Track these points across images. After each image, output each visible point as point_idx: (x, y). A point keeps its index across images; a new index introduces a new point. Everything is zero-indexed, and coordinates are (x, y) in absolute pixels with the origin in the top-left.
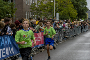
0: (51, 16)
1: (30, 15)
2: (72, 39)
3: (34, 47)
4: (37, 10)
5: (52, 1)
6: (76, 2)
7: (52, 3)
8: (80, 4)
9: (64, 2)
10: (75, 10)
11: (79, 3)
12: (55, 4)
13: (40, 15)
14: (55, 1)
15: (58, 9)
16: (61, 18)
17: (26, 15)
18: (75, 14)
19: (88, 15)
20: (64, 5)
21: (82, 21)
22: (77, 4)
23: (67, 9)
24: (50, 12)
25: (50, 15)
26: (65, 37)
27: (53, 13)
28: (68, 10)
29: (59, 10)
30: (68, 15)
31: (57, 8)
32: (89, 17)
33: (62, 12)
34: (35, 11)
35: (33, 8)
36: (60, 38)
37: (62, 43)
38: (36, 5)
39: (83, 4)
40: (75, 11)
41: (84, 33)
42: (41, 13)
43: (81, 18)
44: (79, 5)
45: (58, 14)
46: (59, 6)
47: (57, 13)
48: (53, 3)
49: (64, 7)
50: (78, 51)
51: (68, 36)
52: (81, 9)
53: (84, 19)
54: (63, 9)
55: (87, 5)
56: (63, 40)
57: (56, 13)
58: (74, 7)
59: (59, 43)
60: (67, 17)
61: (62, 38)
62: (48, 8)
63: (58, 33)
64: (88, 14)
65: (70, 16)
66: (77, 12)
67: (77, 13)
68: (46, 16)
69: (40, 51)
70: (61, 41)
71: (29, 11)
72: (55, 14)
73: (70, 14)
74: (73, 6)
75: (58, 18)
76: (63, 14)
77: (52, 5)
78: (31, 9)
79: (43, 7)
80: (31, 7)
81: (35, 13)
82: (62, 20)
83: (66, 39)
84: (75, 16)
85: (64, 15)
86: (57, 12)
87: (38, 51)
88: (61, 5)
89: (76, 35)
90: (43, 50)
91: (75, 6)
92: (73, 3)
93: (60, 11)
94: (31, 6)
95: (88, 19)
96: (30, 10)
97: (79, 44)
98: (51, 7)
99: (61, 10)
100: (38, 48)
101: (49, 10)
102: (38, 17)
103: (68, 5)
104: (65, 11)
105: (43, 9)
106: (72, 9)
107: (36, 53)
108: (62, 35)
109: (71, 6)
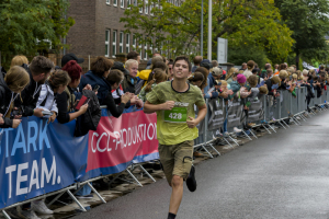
0: (199, 49)
1: (121, 44)
2: (274, 136)
3: (135, 162)
4: (149, 26)
7: (203, 3)
8: (304, 7)
10: (287, 29)
11: (302, 4)
12: (214, 5)
13: (158, 46)
15: (225, 25)
16: (234, 59)
17: (107, 43)
18: (288, 44)
20: (248, 9)
21: (312, 68)
22: (291, 6)
23: (255, 24)
24: (194, 34)
25: (195, 44)
26: (246, 128)
27: (206, 38)
28: (261, 29)
29: (229, 27)
30: (261, 47)
31: (220, 21)
33: (237, 37)
34: (140, 31)
35: (134, 19)
36: (231, 129)
37: (237, 148)
38: (142, 6)
39: (316, 7)
40: (285, 34)
41: (318, 114)
42: (163, 39)
43: (308, 59)
44: (302, 11)
45: (222, 44)
46: (229, 13)
47: (220, 40)
49: (246, 17)
50: (294, 180)
51: (257, 122)
52: (310, 26)
53: (317, 64)
54: (242, 26)
56: (239, 136)
57: (215, 39)
58: (284, 18)
59: (225, 148)
60: (255, 55)
61: (237, 130)
62: (186, 19)
63: (221, 112)
65: (267, 49)
66: (292, 36)
67: (293, 41)
68: (180, 48)
69: (156, 176)
70: (232, 142)
71: (119, 29)
72: (213, 44)
73: (267, 43)
74: (278, 14)
75: (222, 58)
76: (241, 43)
77: (202, 8)
78: (126, 23)
79: (168, 15)
80: (125, 17)
81: (139, 36)
82: (239, 64)
83: (250, 135)
84: (287, 52)
85: (244, 46)
86: (219, 36)
88: (234, 8)
89: (287, 121)
91: (285, 15)
92: (278, 3)
93: (230, 30)
94: (127, 13)
96: (121, 26)
97: (300, 152)
98: (200, 18)
99: (235, 29)
101: (191, 28)
102: (149, 51)
103: (260, 9)
104: (249, 31)
105: (169, 24)
106: (275, 24)
107: (140, 184)
108: (238, 119)
109: (270, 13)
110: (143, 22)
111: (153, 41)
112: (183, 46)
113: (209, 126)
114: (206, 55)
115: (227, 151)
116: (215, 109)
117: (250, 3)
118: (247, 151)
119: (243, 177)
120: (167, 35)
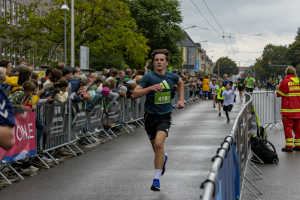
0: (63, 56)
2: (132, 134)
3: (4, 161)
4: (16, 36)
5: (65, 7)
6: (143, 11)
7: (66, 15)
8: (157, 17)
9: (107, 10)
10: (142, 37)
11: (156, 14)
12: (76, 16)
13: (25, 54)
14: (75, 8)
15: (86, 34)
16: (95, 65)
18: (143, 51)
19: (184, 54)
20: (107, 19)
22: (146, 16)
23: (114, 33)
24: (59, 43)
25: (59, 52)
26: (107, 128)
27: (69, 46)
28: (120, 37)
29: (90, 36)
31: (82, 31)
32: (188, 59)
33: (97, 45)
34: (8, 41)
35: (2, 29)
36: (92, 130)
37: (98, 146)
38: (10, 18)
39: (168, 17)
40: (141, 42)
42: (30, 47)
44: (155, 21)
45: (84, 51)
46: (90, 23)
47: (82, 47)
48: (69, 13)
49: (105, 27)
51: (117, 122)
52: (162, 34)
53: (170, 68)
54: (102, 35)
55: (180, 21)
56: (101, 135)
57: (77, 48)
58: (139, 28)
59: (88, 147)
60: (114, 61)
61: (97, 130)
62: (51, 29)
63: (83, 114)
64: (185, 49)
65: (125, 56)
66: (147, 44)
67: (148, 48)
68: (46, 56)
69: (24, 175)
70: (94, 142)
72: (76, 51)
73: (125, 50)
74: (134, 24)
75: (84, 64)
76: (101, 50)
77: (65, 19)
79: (34, 25)
81: (7, 45)
82: (100, 69)
83: (111, 134)
84: (143, 58)
85: (105, 53)
86: (81, 44)
87: (15, 174)
88: (94, 19)
90: (35, 169)
91: (140, 25)
92: (134, 13)
93: (92, 39)
95: (186, 67)
98: (63, 28)
99: (96, 38)
100: (15, 165)
101: (56, 37)
102: (17, 59)
103: (118, 19)
104: (109, 39)
105: (35, 34)
106: (132, 33)
107: (9, 182)
108: (99, 120)
109: (127, 23)
110: (11, 32)
111: (21, 49)
112: (48, 54)
113: (72, 127)
114: (70, 62)
115: (90, 150)
116: (78, 111)
117: (109, 14)
118: (107, 149)
119: (104, 173)
120: (33, 44)
